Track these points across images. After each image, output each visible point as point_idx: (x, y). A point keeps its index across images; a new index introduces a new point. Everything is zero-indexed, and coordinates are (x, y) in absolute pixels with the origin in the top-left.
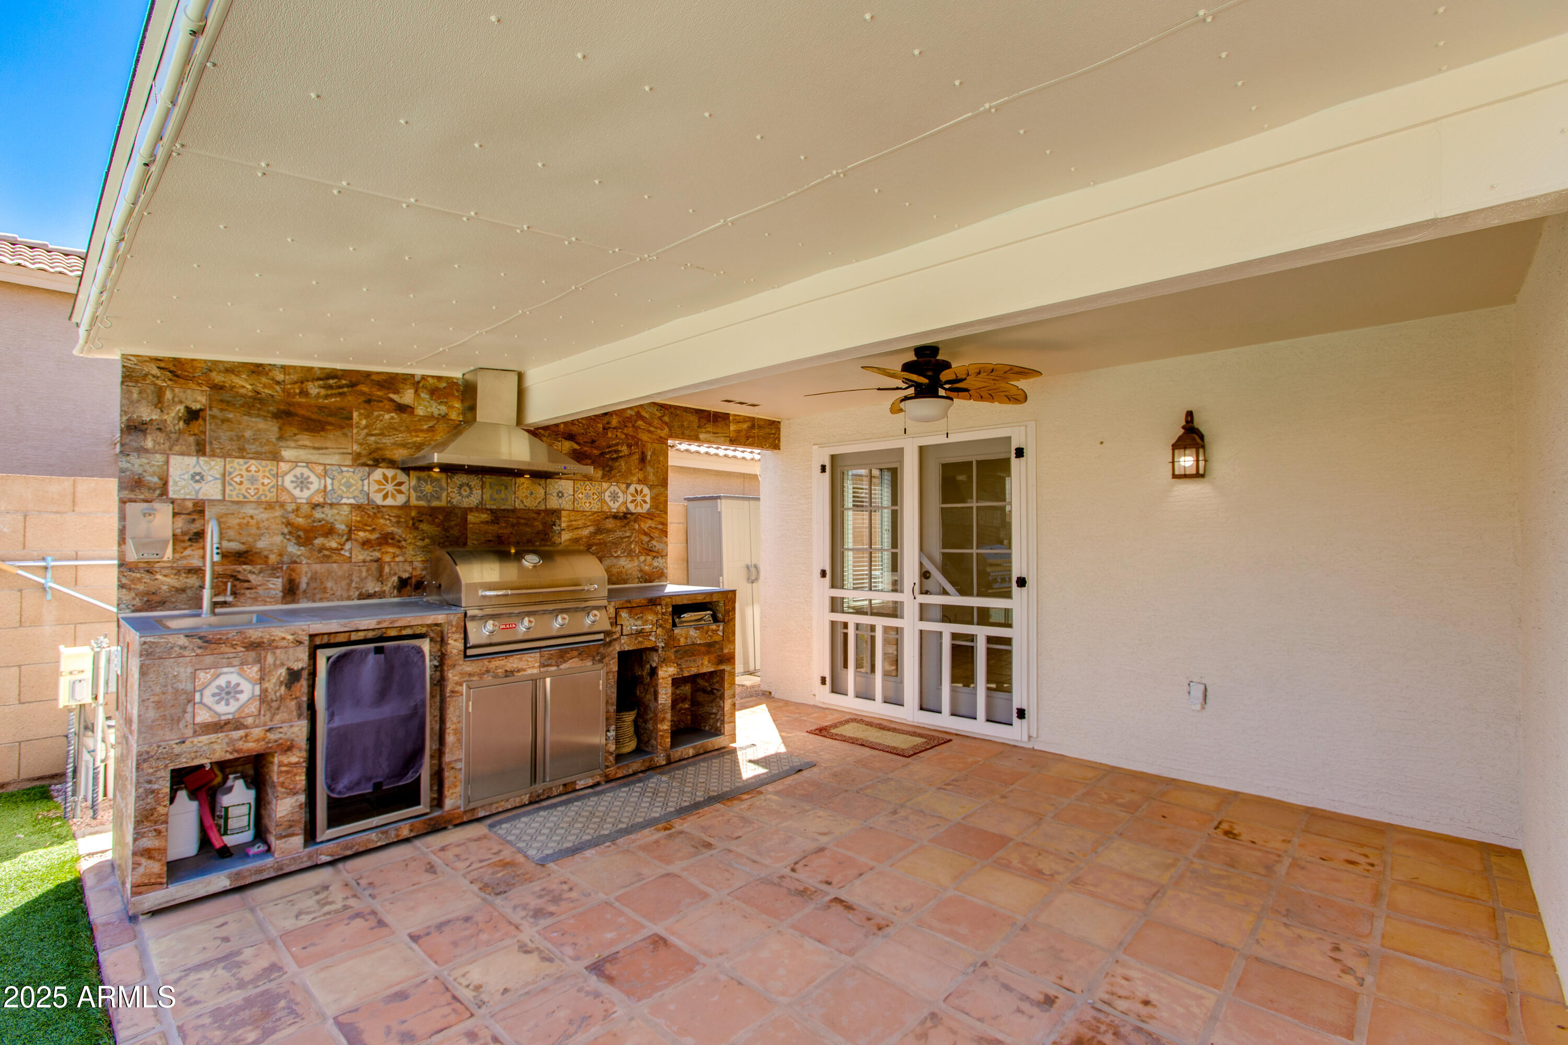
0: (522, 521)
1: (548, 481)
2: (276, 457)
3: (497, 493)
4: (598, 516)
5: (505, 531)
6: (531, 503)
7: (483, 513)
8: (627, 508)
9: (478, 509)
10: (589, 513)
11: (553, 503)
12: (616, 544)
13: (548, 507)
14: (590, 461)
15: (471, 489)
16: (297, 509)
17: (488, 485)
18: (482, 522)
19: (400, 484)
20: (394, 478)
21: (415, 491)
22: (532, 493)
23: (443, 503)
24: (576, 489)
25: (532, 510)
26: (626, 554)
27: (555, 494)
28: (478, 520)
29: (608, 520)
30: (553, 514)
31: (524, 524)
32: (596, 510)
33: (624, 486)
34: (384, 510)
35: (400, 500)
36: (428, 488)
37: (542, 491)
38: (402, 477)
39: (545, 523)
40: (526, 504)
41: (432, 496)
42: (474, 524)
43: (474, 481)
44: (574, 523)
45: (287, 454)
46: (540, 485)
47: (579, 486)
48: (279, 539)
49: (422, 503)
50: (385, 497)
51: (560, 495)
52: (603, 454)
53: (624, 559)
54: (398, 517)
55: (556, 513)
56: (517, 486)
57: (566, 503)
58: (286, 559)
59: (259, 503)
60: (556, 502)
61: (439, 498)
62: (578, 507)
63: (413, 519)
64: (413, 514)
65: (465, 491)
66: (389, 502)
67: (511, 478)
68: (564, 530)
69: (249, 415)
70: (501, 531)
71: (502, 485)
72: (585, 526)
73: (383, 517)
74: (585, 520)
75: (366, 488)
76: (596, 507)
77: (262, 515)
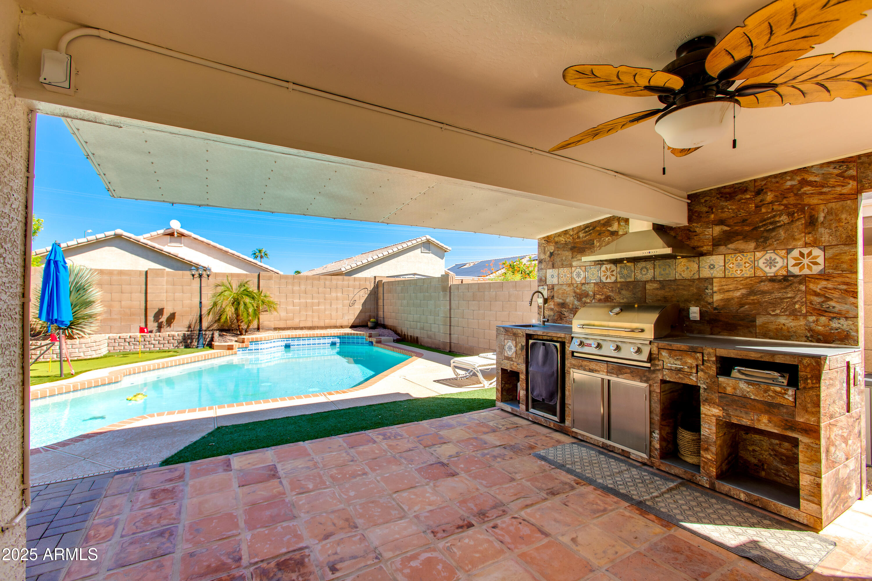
0: (681, 287)
1: (701, 258)
2: (571, 266)
3: (664, 271)
4: (751, 280)
5: (669, 294)
6: (686, 275)
7: (655, 283)
8: (788, 271)
9: (653, 280)
10: (741, 279)
11: (706, 273)
12: (774, 304)
13: (701, 276)
14: (741, 237)
15: (647, 270)
16: (577, 286)
17: (657, 266)
18: (654, 289)
19: (613, 271)
20: (610, 269)
21: (619, 274)
22: (688, 268)
23: (632, 279)
24: (726, 261)
25: (688, 279)
26: (787, 313)
27: (707, 267)
28: (652, 288)
29: (762, 283)
30: (705, 281)
31: (682, 289)
32: (748, 276)
33: (784, 251)
34: (606, 284)
35: (613, 279)
36: (625, 272)
37: (696, 266)
38: (613, 267)
39: (699, 288)
40: (683, 275)
41: (627, 276)
42: (649, 290)
43: (649, 265)
44: (725, 287)
45: (574, 264)
46: (694, 261)
47: (729, 258)
48: (572, 298)
49: (623, 280)
50: (607, 278)
51: (712, 267)
52: (756, 228)
53: (785, 317)
54: (612, 287)
55: (710, 280)
56: (677, 264)
57: (717, 273)
58: (574, 307)
59: (567, 284)
60: (709, 272)
61: (630, 277)
62: (728, 274)
63: (618, 288)
64: (619, 286)
65: (644, 271)
66: (609, 280)
67: (672, 260)
68: (715, 292)
69: (564, 251)
70: (666, 294)
71: (667, 265)
72: (737, 289)
73: (606, 288)
74: (736, 284)
75: (599, 275)
76: (748, 272)
77: (568, 289)
